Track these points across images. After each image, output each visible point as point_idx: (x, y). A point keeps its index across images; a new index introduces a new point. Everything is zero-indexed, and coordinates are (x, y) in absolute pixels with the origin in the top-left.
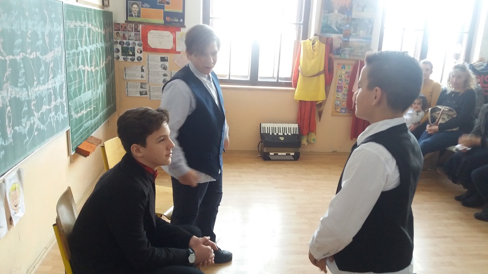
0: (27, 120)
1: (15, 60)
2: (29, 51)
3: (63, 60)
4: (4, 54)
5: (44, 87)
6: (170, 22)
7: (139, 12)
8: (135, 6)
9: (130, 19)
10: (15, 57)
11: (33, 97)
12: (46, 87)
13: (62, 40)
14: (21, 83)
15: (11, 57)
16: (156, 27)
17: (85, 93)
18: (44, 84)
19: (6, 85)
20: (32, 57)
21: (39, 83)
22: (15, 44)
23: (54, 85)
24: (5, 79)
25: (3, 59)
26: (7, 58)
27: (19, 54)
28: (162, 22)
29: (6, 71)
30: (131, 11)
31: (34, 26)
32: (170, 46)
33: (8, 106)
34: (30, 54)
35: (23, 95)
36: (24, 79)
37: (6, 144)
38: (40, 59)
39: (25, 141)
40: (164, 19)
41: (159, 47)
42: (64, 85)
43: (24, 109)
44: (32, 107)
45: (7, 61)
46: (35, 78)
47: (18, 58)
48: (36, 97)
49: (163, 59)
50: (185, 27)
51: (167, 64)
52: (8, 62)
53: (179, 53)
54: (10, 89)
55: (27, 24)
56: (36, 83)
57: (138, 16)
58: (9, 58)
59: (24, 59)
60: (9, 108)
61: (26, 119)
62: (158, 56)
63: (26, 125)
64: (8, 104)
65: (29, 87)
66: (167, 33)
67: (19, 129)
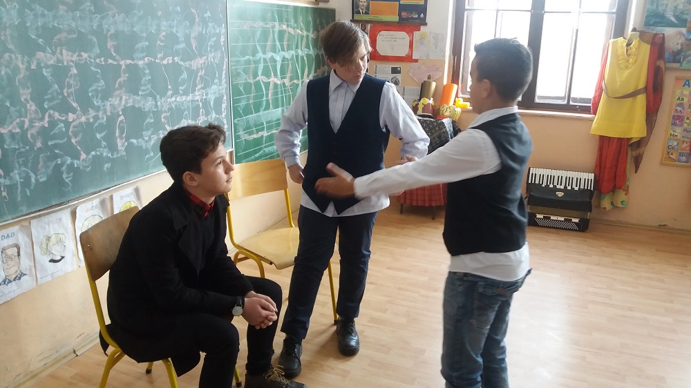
0: (153, 134)
1: (136, 65)
2: (159, 56)
3: (224, 67)
4: (117, 58)
5: (187, 98)
6: (407, 19)
7: (368, 8)
9: (357, 17)
10: (136, 61)
11: (166, 108)
12: (190, 98)
13: (222, 43)
14: (143, 91)
15: (129, 62)
16: (388, 26)
17: (267, 111)
18: (186, 93)
19: (117, 92)
20: (165, 62)
21: (176, 92)
22: (136, 47)
23: (205, 97)
24: (117, 86)
25: (115, 63)
26: (122, 63)
27: (143, 58)
28: (396, 19)
29: (120, 77)
30: (358, 7)
31: (171, 27)
32: (403, 52)
33: (120, 116)
34: (163, 59)
35: (148, 105)
36: (149, 86)
37: (115, 156)
38: (181, 65)
39: (147, 156)
40: (400, 15)
41: (390, 53)
42: (225, 98)
43: (147, 121)
44: (163, 120)
45: (121, 66)
46: (169, 87)
47: (141, 63)
48: (170, 109)
49: (395, 71)
50: (426, 24)
51: (399, 76)
52: (124, 67)
53: (416, 61)
54: (124, 97)
55: (159, 26)
56: (170, 93)
57: (366, 13)
58: (125, 62)
59: (150, 65)
60: (122, 118)
61: (150, 132)
62: (388, 67)
63: (150, 139)
64: (121, 113)
65: (158, 97)
66: (403, 34)
67: (138, 142)
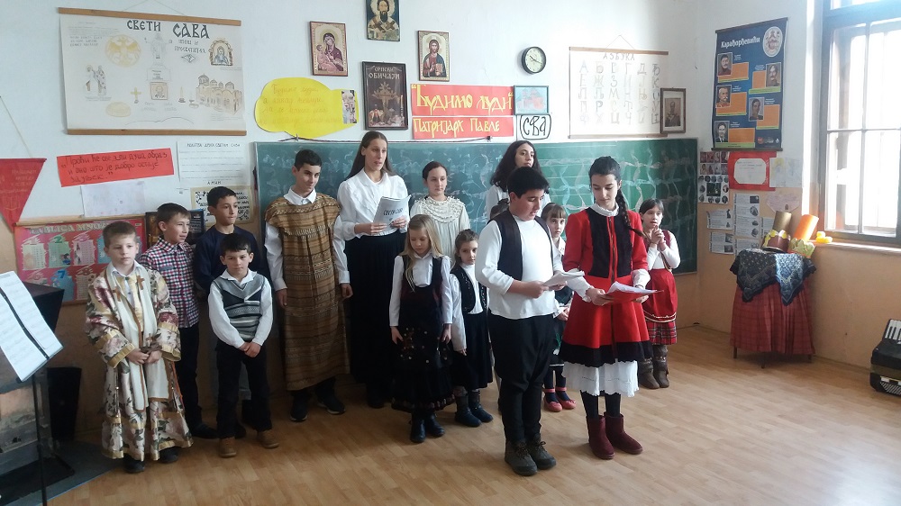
6: (764, 144)
7: (726, 135)
8: (722, 127)
16: (746, 153)
28: (752, 145)
30: (717, 135)
32: (760, 180)
40: (756, 141)
41: (747, 182)
49: (754, 200)
50: (781, 150)
51: (757, 206)
53: (772, 189)
57: (726, 141)
62: (747, 195)
66: (759, 161)
